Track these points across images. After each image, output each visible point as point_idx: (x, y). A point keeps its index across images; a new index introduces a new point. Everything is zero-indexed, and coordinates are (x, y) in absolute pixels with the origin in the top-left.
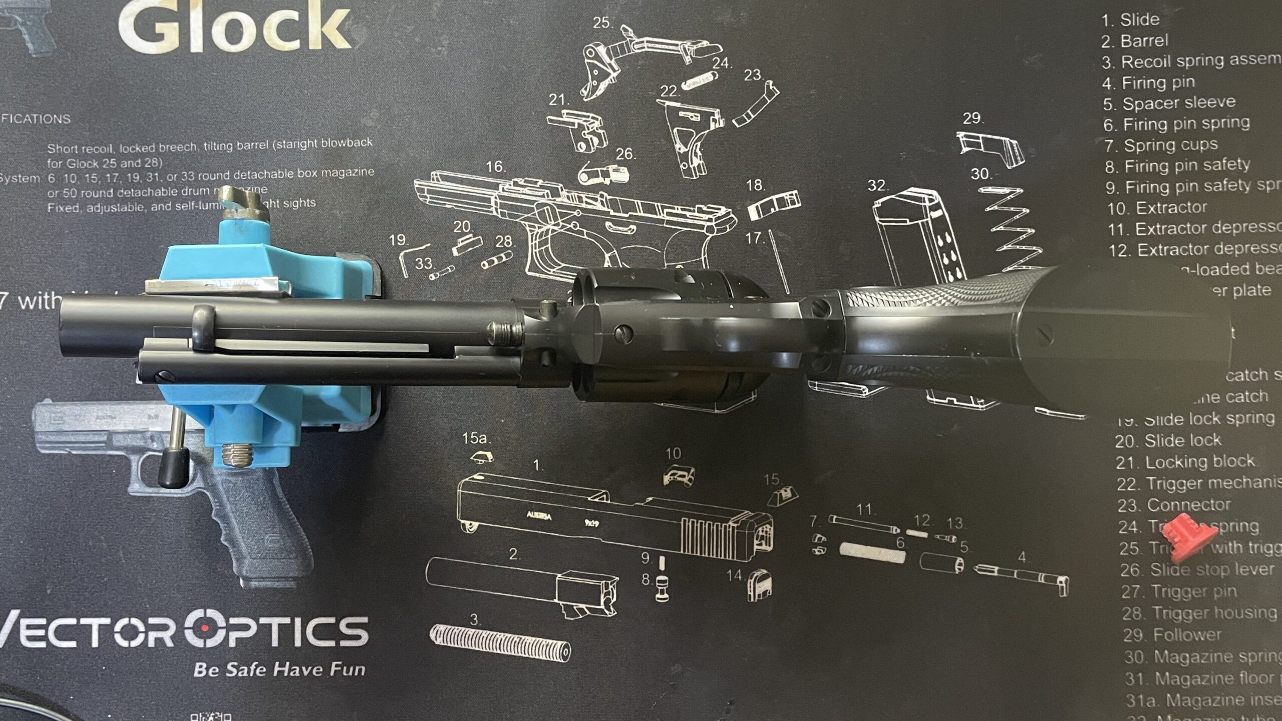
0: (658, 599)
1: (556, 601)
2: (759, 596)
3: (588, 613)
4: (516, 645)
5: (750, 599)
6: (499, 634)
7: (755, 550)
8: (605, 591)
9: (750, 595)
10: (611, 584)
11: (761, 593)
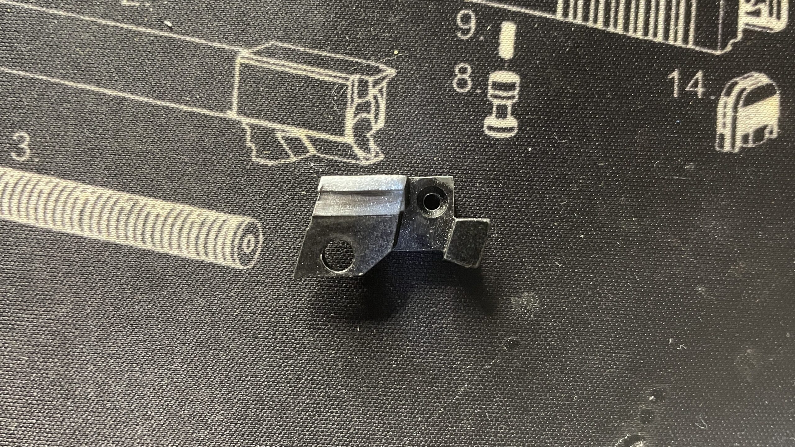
0: (490, 128)
1: (232, 115)
2: (745, 138)
3: (312, 151)
4: (123, 218)
5: (722, 146)
6: (82, 186)
7: (741, 26)
8: (357, 101)
9: (722, 136)
10: (376, 83)
11: (751, 131)
